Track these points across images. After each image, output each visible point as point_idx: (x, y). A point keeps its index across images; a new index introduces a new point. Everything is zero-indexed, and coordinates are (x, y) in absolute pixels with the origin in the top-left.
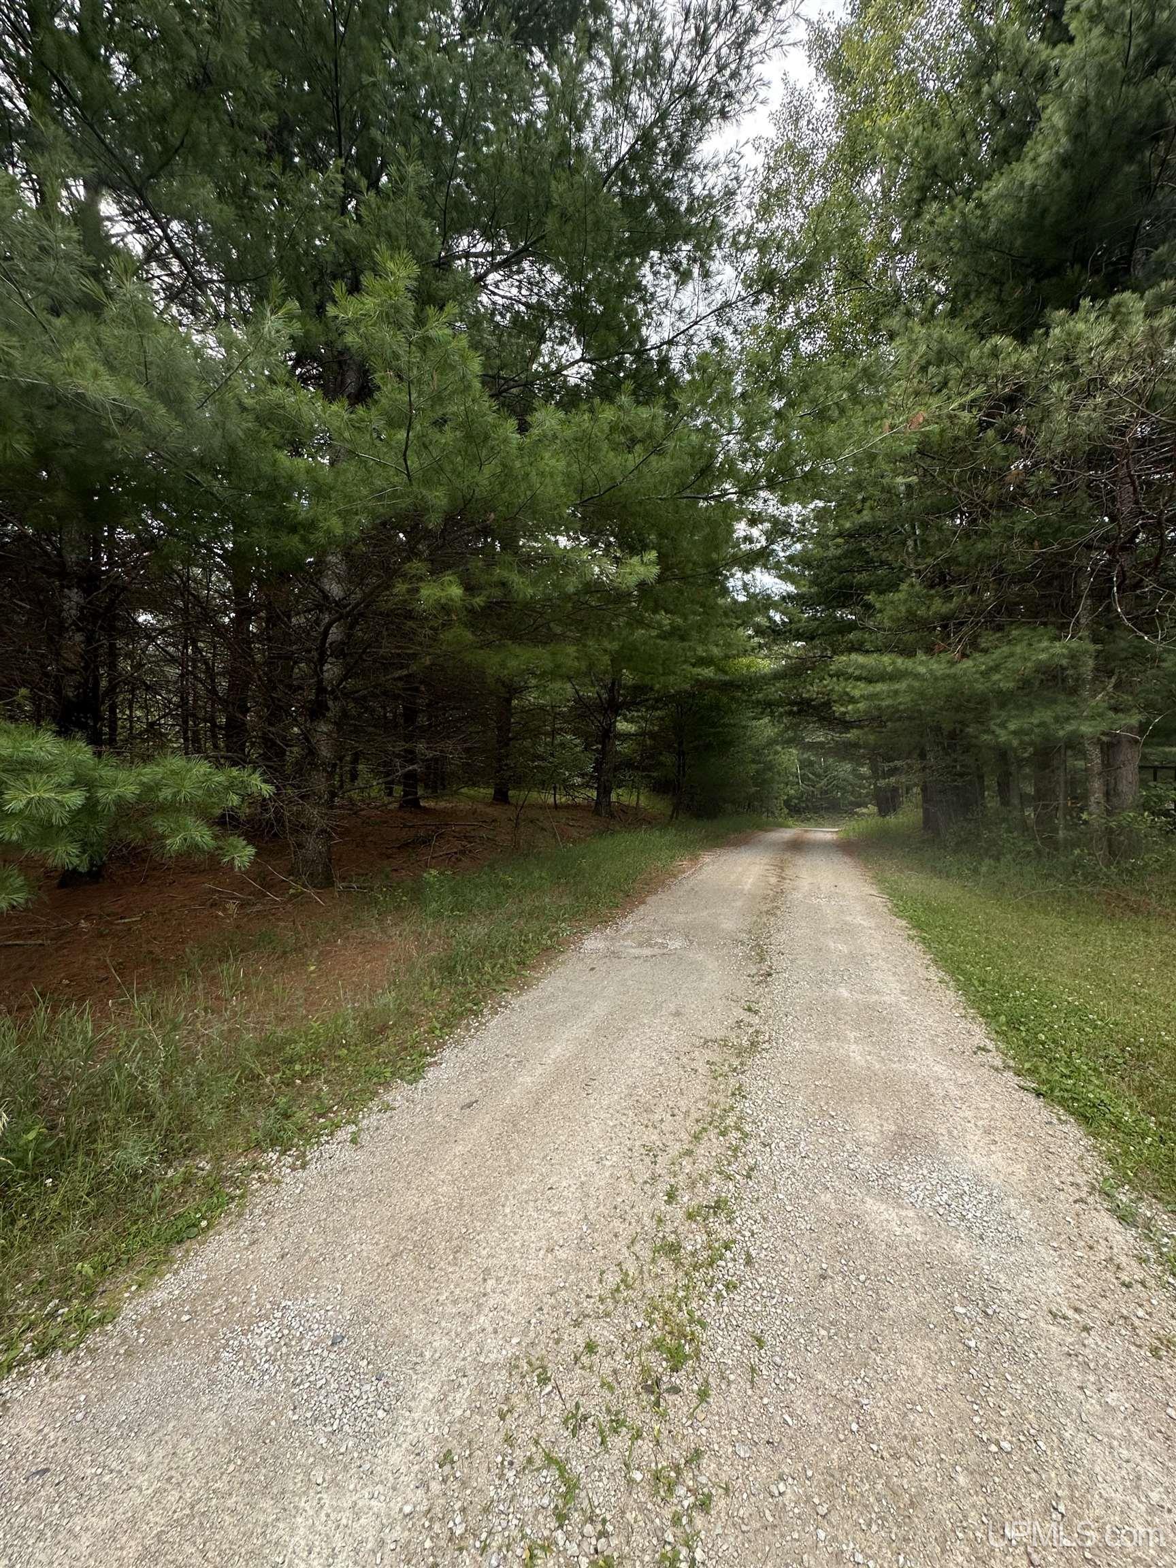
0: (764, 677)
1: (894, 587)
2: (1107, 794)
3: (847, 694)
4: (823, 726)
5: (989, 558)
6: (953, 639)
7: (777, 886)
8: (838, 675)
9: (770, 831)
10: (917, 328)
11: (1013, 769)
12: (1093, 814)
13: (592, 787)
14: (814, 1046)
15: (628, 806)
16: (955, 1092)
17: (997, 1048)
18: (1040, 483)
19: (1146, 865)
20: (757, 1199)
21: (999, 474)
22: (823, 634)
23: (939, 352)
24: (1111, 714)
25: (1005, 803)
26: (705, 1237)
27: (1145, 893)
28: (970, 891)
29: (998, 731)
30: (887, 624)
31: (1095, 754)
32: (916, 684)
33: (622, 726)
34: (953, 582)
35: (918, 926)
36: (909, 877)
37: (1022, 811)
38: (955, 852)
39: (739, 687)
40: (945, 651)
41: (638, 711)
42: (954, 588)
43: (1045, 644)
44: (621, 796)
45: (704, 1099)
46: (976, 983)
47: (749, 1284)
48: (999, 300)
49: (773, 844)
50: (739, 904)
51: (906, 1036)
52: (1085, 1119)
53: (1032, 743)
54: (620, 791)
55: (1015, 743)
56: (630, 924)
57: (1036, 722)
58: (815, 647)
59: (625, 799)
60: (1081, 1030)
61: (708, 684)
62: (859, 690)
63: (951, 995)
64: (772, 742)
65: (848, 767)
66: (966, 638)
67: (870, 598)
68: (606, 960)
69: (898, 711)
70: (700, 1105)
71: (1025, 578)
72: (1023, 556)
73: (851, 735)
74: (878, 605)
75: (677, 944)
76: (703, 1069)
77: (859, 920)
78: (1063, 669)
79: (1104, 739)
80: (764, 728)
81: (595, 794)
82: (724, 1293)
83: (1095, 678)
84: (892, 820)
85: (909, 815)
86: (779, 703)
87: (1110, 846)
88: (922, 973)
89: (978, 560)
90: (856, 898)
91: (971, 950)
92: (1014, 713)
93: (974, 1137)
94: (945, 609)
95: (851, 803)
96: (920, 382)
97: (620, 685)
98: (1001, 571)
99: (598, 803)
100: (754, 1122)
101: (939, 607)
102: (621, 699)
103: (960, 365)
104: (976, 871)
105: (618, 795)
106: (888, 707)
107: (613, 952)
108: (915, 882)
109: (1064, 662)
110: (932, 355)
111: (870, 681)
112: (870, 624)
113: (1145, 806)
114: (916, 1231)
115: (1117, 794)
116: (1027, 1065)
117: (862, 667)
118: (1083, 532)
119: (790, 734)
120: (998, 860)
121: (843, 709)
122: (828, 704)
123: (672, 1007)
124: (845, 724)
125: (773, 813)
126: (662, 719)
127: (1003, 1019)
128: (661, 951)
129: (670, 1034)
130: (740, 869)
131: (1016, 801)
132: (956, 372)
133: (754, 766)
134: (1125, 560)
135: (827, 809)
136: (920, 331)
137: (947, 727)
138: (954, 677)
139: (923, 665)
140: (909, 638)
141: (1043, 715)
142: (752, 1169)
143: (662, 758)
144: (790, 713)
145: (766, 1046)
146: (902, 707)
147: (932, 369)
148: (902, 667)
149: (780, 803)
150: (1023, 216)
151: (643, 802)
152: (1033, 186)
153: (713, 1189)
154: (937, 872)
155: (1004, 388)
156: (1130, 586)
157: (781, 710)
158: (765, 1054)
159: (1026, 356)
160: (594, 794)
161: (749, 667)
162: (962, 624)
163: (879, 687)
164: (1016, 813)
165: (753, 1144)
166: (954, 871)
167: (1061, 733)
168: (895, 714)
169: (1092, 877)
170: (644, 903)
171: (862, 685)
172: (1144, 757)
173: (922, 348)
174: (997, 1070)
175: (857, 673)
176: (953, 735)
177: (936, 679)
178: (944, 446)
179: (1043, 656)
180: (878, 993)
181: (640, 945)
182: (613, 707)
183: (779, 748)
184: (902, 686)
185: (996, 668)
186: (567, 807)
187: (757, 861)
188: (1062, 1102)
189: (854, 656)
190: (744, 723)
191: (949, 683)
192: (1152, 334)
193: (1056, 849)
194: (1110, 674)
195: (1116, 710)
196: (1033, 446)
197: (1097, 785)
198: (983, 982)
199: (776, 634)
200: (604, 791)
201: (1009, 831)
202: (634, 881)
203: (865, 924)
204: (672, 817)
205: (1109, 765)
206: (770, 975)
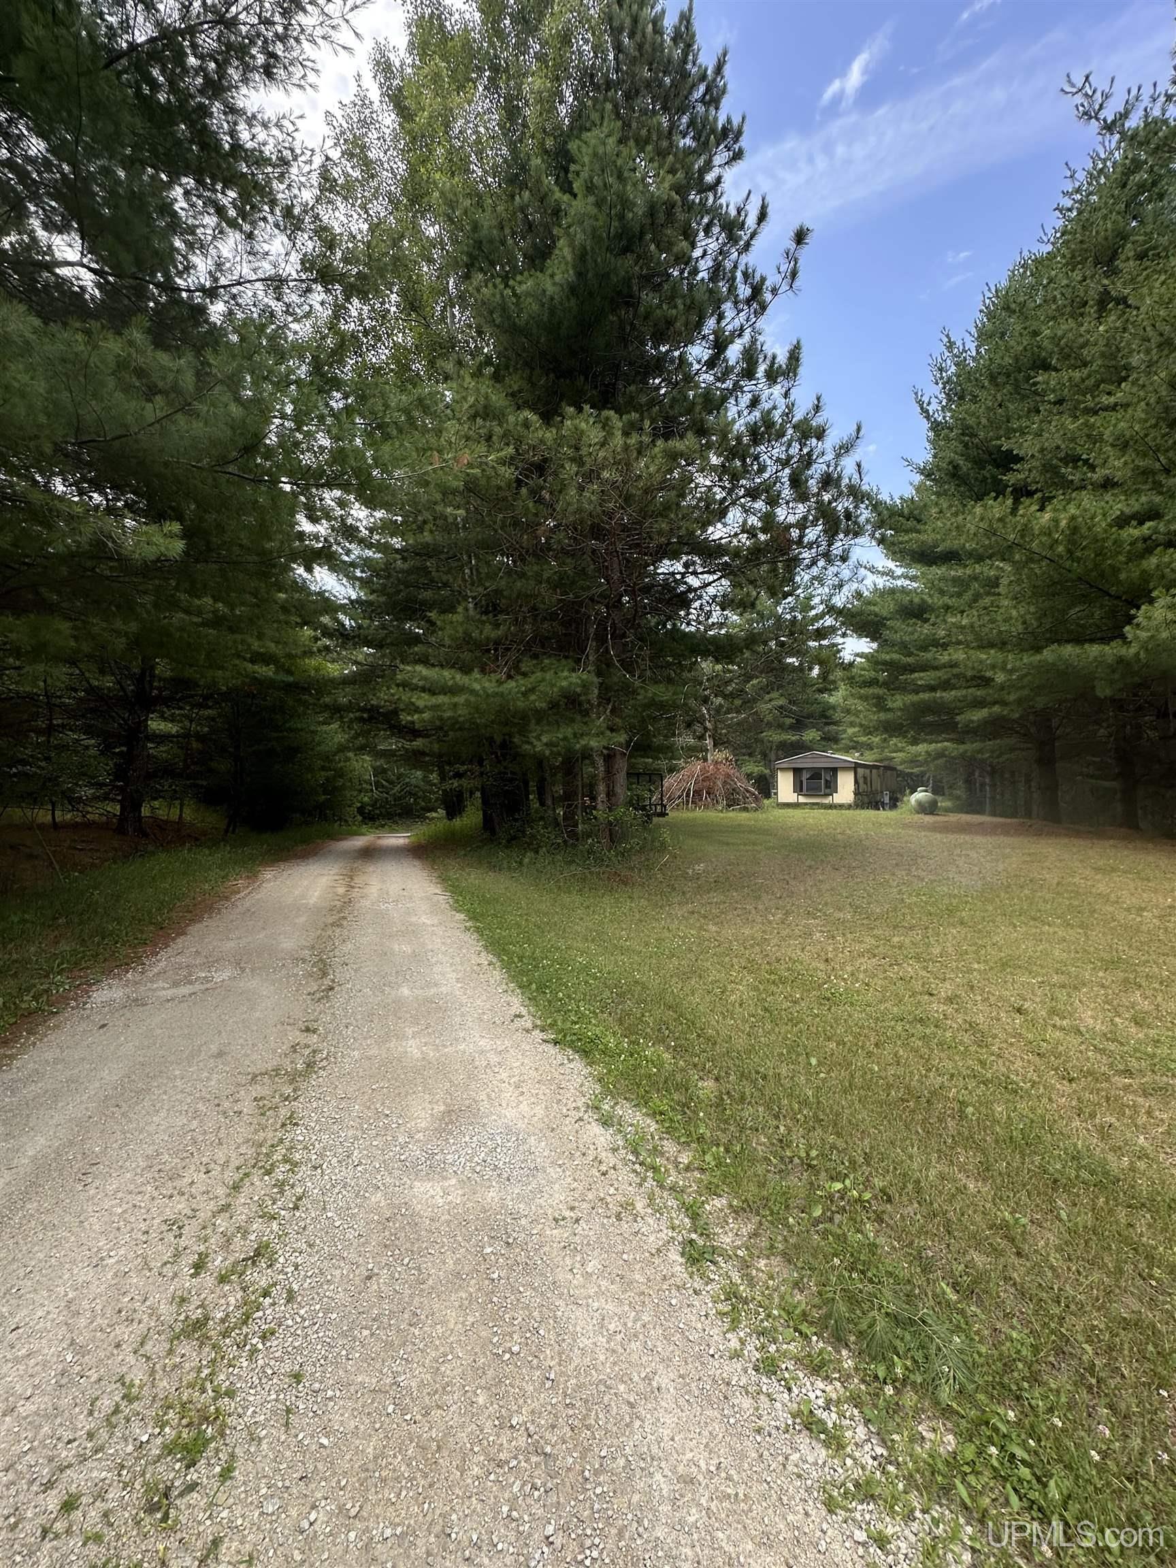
0: (332, 681)
1: (452, 609)
2: (608, 795)
3: (413, 704)
4: (393, 734)
5: (527, 596)
6: (501, 662)
7: (344, 896)
8: (404, 685)
9: (341, 840)
10: (468, 379)
11: (547, 775)
12: (601, 812)
13: (113, 800)
14: (374, 1051)
15: (166, 822)
16: (494, 1059)
17: (529, 1012)
18: (559, 542)
19: (632, 848)
20: (304, 1229)
21: (532, 527)
22: (392, 644)
23: (485, 407)
24: (608, 733)
25: (542, 804)
26: (240, 1294)
27: (632, 869)
28: (517, 880)
29: (535, 742)
30: (447, 642)
31: (600, 762)
32: (472, 699)
33: (156, 725)
34: (501, 612)
35: (473, 916)
36: (469, 874)
37: (554, 810)
38: (507, 847)
39: (304, 689)
40: (495, 672)
41: (181, 708)
42: (502, 617)
43: (566, 673)
44: (153, 809)
45: (248, 1140)
46: (516, 960)
47: (290, 1322)
48: (530, 380)
49: (345, 854)
50: (302, 919)
51: (458, 1019)
52: (585, 1053)
53: (559, 754)
54: (156, 804)
55: (547, 753)
56: (163, 961)
57: (561, 736)
58: (383, 656)
59: (162, 814)
60: (586, 982)
61: (270, 684)
62: (422, 700)
63: (497, 975)
64: (342, 749)
65: (419, 773)
66: (510, 663)
67: (433, 615)
68: (125, 1010)
69: (457, 722)
70: (243, 1150)
71: (553, 617)
72: (550, 599)
73: (419, 743)
74: (438, 623)
75: (226, 975)
76: (247, 1107)
77: (424, 919)
78: (579, 695)
79: (605, 752)
80: (334, 734)
81: (118, 807)
82: (260, 1346)
83: (599, 704)
84: (457, 823)
85: (471, 818)
86: (349, 708)
87: (611, 835)
88: (475, 960)
89: (518, 597)
90: (422, 899)
91: (514, 932)
92: (546, 728)
93: (509, 1094)
94: (495, 634)
95: (422, 809)
96: (470, 429)
97: (153, 676)
98: (534, 609)
99: (122, 818)
100: (306, 1148)
101: (489, 632)
102: (155, 692)
103: (500, 425)
104: (521, 863)
105: (153, 808)
106: (449, 718)
107: (136, 1000)
108: (475, 878)
109: (578, 690)
110: (480, 407)
111: (432, 692)
112: (433, 639)
113: (630, 803)
114: (456, 1197)
115: (614, 795)
116: (549, 1021)
117: (425, 678)
118: (589, 588)
119: (361, 740)
120: (537, 852)
121: (409, 718)
122: (395, 712)
123: (214, 1048)
124: (413, 732)
125: (346, 821)
126: (213, 719)
127: (534, 986)
128: (203, 987)
129: (208, 1079)
130: (306, 883)
131: (549, 802)
132: (498, 430)
133: (323, 773)
134: (616, 616)
135: (400, 815)
136: (469, 382)
137: (498, 739)
138: (502, 695)
139: (478, 682)
140: (466, 656)
141: (568, 731)
142: (299, 1199)
143: (213, 765)
144: (361, 720)
145: (324, 1063)
146: (461, 719)
147: (479, 421)
148: (461, 683)
149: (353, 810)
150: (545, 319)
151: (188, 815)
152: (552, 299)
153: (253, 1238)
154: (492, 867)
155: (534, 456)
156: (618, 636)
157: (351, 715)
158: (321, 1072)
159: (550, 435)
160: (117, 809)
161: (317, 670)
162: (508, 649)
163: (441, 699)
164: (550, 812)
165: (303, 1171)
166: (505, 865)
167: (578, 746)
168: (455, 725)
169: (600, 861)
170: (184, 933)
171: (425, 696)
172: (631, 766)
173: (471, 400)
174: (527, 1031)
175: (421, 683)
176: (504, 745)
177: (488, 696)
178: (490, 492)
179: (564, 684)
180: (436, 985)
181: (176, 984)
182: (145, 702)
183: (351, 754)
184: (460, 699)
185: (532, 690)
186: (75, 826)
187: (326, 872)
188: (571, 1045)
189: (419, 668)
190: (312, 728)
191: (498, 700)
192: (626, 448)
193: (577, 840)
194: (609, 700)
195: (612, 730)
196: (554, 510)
197: (602, 787)
198: (521, 959)
199: (345, 638)
200: (132, 805)
201: (545, 827)
202: (171, 910)
203: (428, 922)
204: (226, 831)
205: (609, 772)
206: (332, 989)
